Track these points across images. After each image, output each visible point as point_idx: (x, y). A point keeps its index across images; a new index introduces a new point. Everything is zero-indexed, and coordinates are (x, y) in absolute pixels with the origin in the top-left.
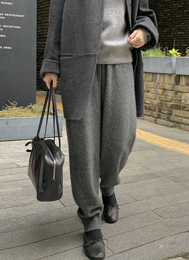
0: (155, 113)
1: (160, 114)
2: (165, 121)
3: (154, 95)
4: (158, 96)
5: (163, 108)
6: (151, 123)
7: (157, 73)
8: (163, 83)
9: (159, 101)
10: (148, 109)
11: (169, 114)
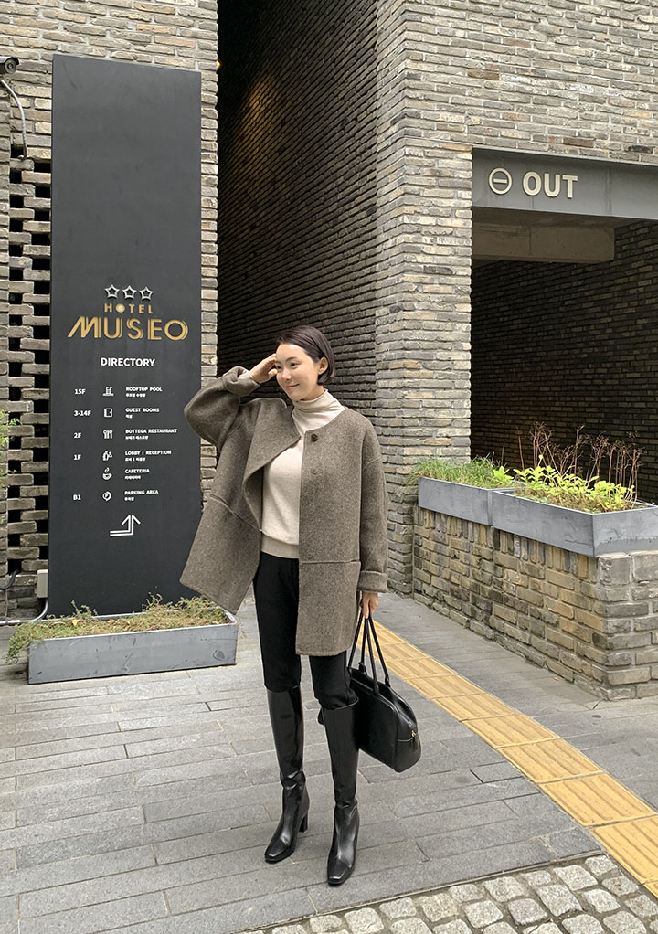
0: (468, 606)
1: (476, 609)
2: (482, 625)
3: (464, 566)
4: (471, 570)
5: (480, 597)
6: (461, 627)
7: (468, 521)
8: (479, 544)
9: (473, 581)
10: (456, 597)
11: (486, 611)
